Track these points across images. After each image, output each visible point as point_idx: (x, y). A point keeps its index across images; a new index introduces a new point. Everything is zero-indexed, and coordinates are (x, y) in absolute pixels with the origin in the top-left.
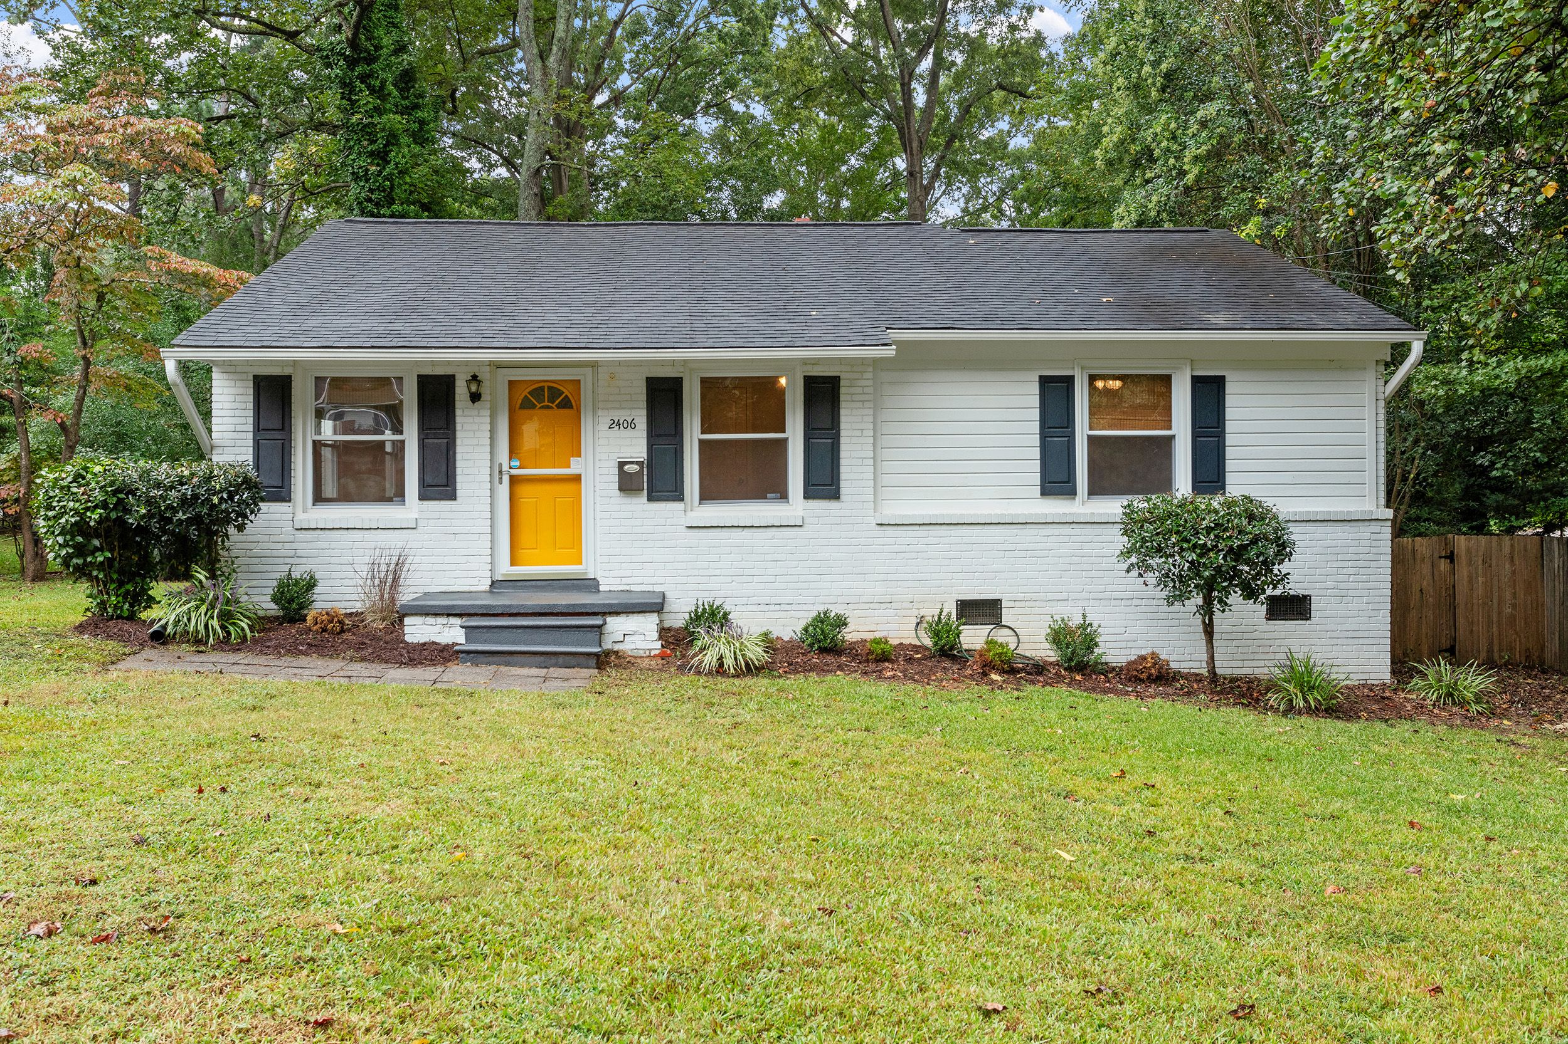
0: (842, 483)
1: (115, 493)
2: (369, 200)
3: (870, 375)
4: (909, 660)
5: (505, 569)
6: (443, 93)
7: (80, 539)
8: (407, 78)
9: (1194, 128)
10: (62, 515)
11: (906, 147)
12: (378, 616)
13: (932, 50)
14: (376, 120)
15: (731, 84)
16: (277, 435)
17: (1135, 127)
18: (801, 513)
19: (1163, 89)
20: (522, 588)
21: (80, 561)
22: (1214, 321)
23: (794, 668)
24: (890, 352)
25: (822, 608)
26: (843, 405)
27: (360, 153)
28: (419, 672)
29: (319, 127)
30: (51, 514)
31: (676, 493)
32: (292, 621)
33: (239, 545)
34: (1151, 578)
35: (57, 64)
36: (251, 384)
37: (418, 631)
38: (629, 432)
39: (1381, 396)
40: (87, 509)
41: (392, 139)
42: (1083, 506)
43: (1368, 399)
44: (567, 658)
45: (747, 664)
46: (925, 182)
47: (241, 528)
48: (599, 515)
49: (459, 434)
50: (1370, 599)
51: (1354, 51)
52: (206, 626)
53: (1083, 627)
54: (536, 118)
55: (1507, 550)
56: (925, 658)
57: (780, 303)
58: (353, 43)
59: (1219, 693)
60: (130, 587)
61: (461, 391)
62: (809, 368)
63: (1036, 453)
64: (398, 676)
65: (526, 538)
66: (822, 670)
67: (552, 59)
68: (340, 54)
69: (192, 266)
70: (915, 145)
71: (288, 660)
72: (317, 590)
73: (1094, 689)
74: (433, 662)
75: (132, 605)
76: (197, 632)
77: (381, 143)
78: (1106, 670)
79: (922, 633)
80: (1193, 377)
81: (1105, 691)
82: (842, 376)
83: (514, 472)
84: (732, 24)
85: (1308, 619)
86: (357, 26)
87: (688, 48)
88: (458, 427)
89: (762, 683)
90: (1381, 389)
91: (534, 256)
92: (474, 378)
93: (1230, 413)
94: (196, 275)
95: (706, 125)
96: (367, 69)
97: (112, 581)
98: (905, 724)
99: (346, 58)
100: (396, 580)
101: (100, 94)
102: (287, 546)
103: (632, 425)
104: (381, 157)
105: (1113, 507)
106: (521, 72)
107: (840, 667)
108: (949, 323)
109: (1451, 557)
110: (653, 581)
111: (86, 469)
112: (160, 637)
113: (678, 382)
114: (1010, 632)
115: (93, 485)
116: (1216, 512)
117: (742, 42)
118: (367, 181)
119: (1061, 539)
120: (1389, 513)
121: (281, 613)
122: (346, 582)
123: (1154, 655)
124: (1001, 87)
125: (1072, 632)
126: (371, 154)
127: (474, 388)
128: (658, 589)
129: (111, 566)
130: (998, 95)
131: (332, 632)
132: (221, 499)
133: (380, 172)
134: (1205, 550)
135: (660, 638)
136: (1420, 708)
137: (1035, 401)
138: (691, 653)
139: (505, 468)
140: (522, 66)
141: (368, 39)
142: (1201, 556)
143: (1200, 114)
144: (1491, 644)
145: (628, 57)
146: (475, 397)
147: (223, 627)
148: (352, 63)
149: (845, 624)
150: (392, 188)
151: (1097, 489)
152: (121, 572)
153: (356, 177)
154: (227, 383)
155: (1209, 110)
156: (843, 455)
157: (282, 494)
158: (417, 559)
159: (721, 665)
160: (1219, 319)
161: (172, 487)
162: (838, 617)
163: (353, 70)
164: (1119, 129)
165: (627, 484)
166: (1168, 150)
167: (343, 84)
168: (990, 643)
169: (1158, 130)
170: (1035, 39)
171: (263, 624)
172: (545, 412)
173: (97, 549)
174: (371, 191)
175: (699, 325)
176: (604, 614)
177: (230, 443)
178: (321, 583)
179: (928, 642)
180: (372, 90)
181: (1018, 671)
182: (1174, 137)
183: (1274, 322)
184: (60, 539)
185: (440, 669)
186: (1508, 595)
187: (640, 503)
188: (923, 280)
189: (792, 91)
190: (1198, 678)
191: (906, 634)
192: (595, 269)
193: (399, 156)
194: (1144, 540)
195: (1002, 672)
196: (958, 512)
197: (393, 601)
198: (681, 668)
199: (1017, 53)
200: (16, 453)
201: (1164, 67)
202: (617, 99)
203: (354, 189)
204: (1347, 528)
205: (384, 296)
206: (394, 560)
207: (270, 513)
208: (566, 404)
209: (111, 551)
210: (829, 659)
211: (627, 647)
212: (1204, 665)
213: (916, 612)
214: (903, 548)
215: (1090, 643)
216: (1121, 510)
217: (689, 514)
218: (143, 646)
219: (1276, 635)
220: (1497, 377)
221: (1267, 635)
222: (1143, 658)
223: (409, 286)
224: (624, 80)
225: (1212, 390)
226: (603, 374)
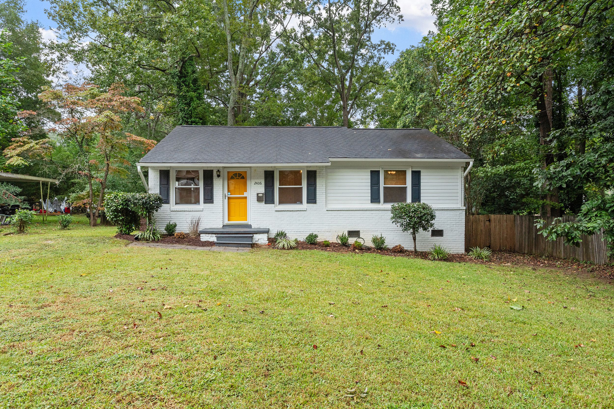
0: (317, 199)
1: (125, 201)
2: (185, 117)
3: (324, 170)
4: (334, 246)
5: (226, 222)
6: (206, 85)
7: (116, 213)
8: (195, 81)
9: (419, 100)
10: (111, 207)
11: (343, 100)
12: (193, 234)
13: (350, 71)
14: (187, 94)
15: (291, 79)
16: (166, 186)
17: (403, 99)
18: (306, 207)
19: (411, 88)
20: (231, 227)
21: (116, 219)
22: (417, 156)
23: (303, 248)
24: (329, 164)
25: (311, 233)
26: (317, 178)
27: (182, 104)
28: (205, 248)
29: (170, 95)
30: (109, 207)
31: (273, 202)
32: (170, 235)
33: (156, 215)
34: (399, 224)
35: (93, 76)
36: (159, 172)
37: (204, 238)
38: (260, 185)
39: (463, 176)
40: (118, 205)
41: (192, 99)
42: (382, 206)
43: (459, 177)
44: (244, 245)
45: (291, 247)
46: (348, 110)
47: (157, 211)
48: (252, 208)
49: (214, 186)
50: (459, 231)
51: (446, 89)
52: (149, 236)
53: (381, 238)
54: (233, 92)
55: (505, 219)
56: (339, 246)
57: (300, 150)
58: (181, 72)
59: (417, 255)
60: (128, 226)
61: (215, 174)
62: (308, 168)
63: (370, 191)
64: (200, 249)
65: (232, 213)
66: (310, 249)
67: (237, 75)
68: (176, 75)
69: (139, 138)
70: (345, 99)
71: (171, 245)
72: (177, 227)
73: (383, 254)
74: (208, 246)
75: (129, 231)
76: (147, 237)
77: (188, 101)
78: (388, 250)
79: (338, 240)
80: (412, 171)
81: (386, 255)
82: (317, 170)
83: (229, 196)
84: (291, 61)
85: (443, 236)
86: (182, 67)
87: (278, 69)
88: (214, 184)
89: (294, 251)
90: (463, 174)
91: (234, 136)
92: (218, 171)
93: (422, 181)
94: (140, 141)
95: (283, 91)
96: (184, 79)
97: (124, 224)
98: (330, 261)
99: (178, 76)
100: (198, 225)
101: (112, 90)
102: (169, 215)
103: (261, 183)
104: (189, 104)
105: (389, 206)
106: (228, 76)
107: (316, 248)
108: (346, 156)
109: (489, 221)
110: (266, 225)
111: (117, 195)
112: (137, 239)
113: (273, 172)
114: (362, 239)
115: (120, 199)
116: (415, 207)
117: (294, 66)
118: (184, 111)
119: (376, 214)
120: (464, 208)
121: (167, 233)
122: (184, 225)
123: (400, 245)
124: (371, 81)
125: (378, 239)
126: (186, 104)
127: (218, 174)
128: (267, 227)
129: (123, 221)
130: (371, 84)
131: (181, 238)
132: (153, 203)
133: (188, 109)
134: (411, 217)
135: (268, 240)
136: (471, 260)
137: (369, 177)
138: (276, 244)
139: (227, 195)
140: (228, 73)
141: (185, 71)
142: (410, 219)
143: (420, 96)
144: (500, 245)
145: (260, 71)
146: (219, 176)
147: (153, 237)
148: (180, 78)
149: (317, 237)
150: (191, 114)
151: (385, 201)
152: (126, 222)
153: (181, 110)
154: (152, 172)
155: (422, 95)
156: (317, 191)
157: (167, 202)
158: (203, 219)
159: (284, 247)
160: (419, 155)
161: (140, 200)
162: (315, 235)
163: (180, 80)
164: (399, 99)
165: (259, 199)
166: (412, 106)
167: (178, 84)
168: (356, 242)
169: (409, 100)
170: (381, 67)
171: (163, 236)
172: (237, 180)
173: (120, 216)
174: (185, 114)
175: (279, 157)
176: (253, 234)
177: (153, 188)
178: (177, 225)
179: (340, 242)
180: (186, 85)
181: (363, 249)
182: (413, 102)
183: (433, 156)
184: (111, 213)
185: (210, 247)
186: (505, 231)
187: (263, 204)
188: (340, 143)
189: (309, 82)
190: (412, 252)
191: (334, 240)
192: (250, 141)
193: (193, 105)
194: (396, 215)
195: (359, 249)
196: (348, 207)
197: (197, 230)
198: (273, 248)
199: (376, 72)
200: (88, 190)
201: (410, 82)
202: (257, 83)
203: (180, 114)
204: (453, 212)
205: (194, 148)
206: (197, 219)
207: (165, 206)
208: (243, 178)
209: (124, 216)
210: (313, 246)
211: (259, 242)
212: (413, 248)
213: (337, 234)
214: (333, 217)
215: (383, 242)
216: (391, 207)
217: (276, 207)
218: (133, 241)
219: (434, 240)
220: (499, 171)
221: (431, 241)
222: (397, 246)
223: (200, 145)
224: (259, 78)
225: (416, 175)
226: (253, 170)
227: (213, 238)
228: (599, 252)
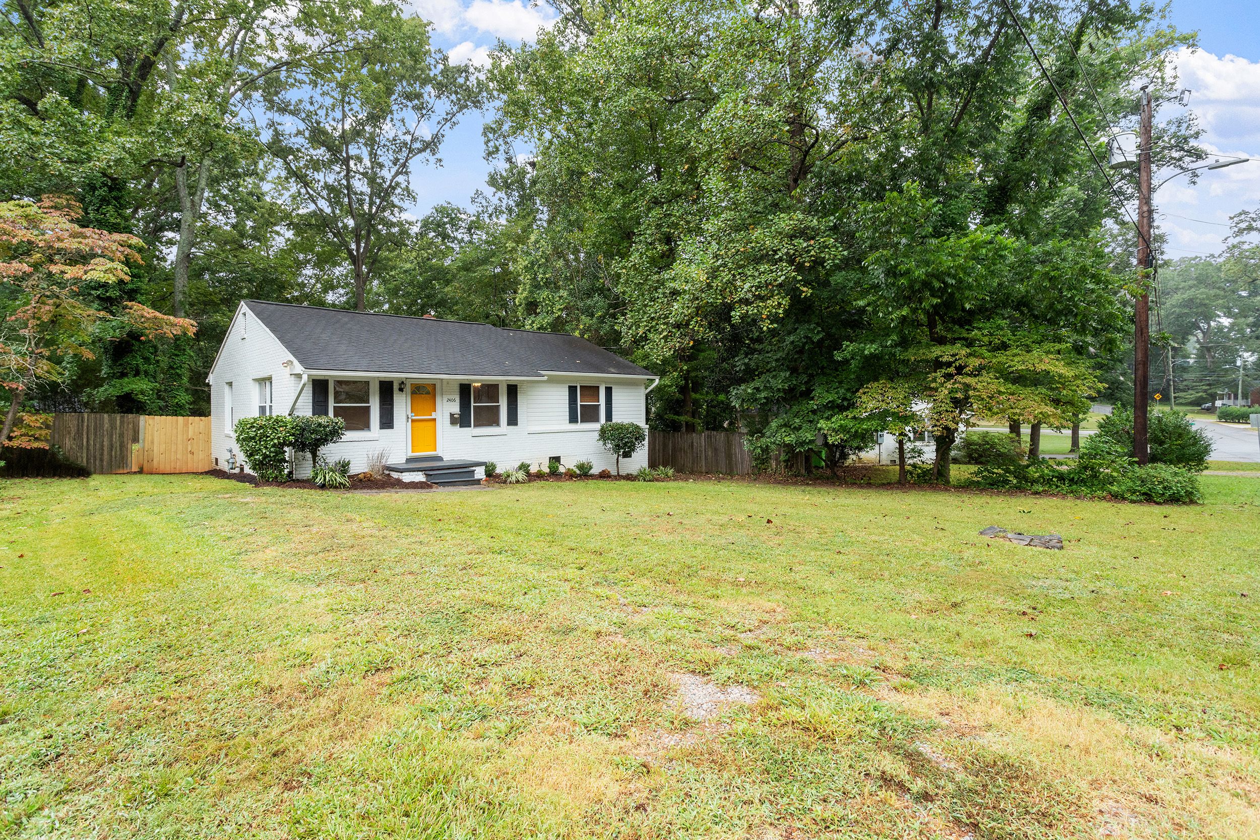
0: (518, 420)
3: (526, 384)
4: (548, 476)
5: (411, 454)
12: (378, 475)
18: (505, 430)
20: (417, 461)
22: (613, 371)
24: (545, 378)
26: (519, 394)
31: (468, 424)
36: (312, 383)
38: (453, 403)
39: (645, 393)
42: (580, 426)
43: (642, 394)
48: (443, 433)
49: (394, 404)
53: (587, 463)
56: (552, 475)
57: (490, 358)
59: (621, 478)
61: (396, 387)
62: (508, 383)
63: (568, 409)
65: (417, 441)
73: (591, 481)
74: (425, 488)
78: (594, 475)
79: (547, 467)
80: (604, 387)
82: (520, 386)
83: (413, 418)
88: (394, 401)
90: (645, 391)
92: (403, 383)
93: (614, 399)
100: (383, 458)
103: (454, 400)
105: (588, 426)
107: (534, 480)
110: (461, 455)
112: (324, 486)
113: (469, 386)
114: (567, 466)
119: (575, 436)
123: (605, 469)
125: (583, 464)
127: (400, 387)
131: (357, 481)
136: (653, 477)
137: (567, 393)
139: (410, 416)
146: (400, 390)
151: (584, 421)
156: (519, 410)
158: (387, 451)
160: (610, 371)
165: (453, 421)
168: (564, 469)
172: (424, 395)
176: (472, 467)
178: (353, 462)
179: (548, 470)
183: (621, 372)
187: (457, 428)
190: (616, 475)
191: (544, 468)
195: (572, 477)
196: (549, 429)
198: (496, 483)
206: (378, 452)
208: (431, 393)
210: (530, 477)
212: (617, 472)
213: (543, 461)
214: (534, 441)
215: (589, 467)
216: (590, 427)
217: (471, 432)
221: (623, 462)
222: (603, 471)
225: (609, 391)
226: (445, 383)
227: (420, 477)
228: (742, 463)
